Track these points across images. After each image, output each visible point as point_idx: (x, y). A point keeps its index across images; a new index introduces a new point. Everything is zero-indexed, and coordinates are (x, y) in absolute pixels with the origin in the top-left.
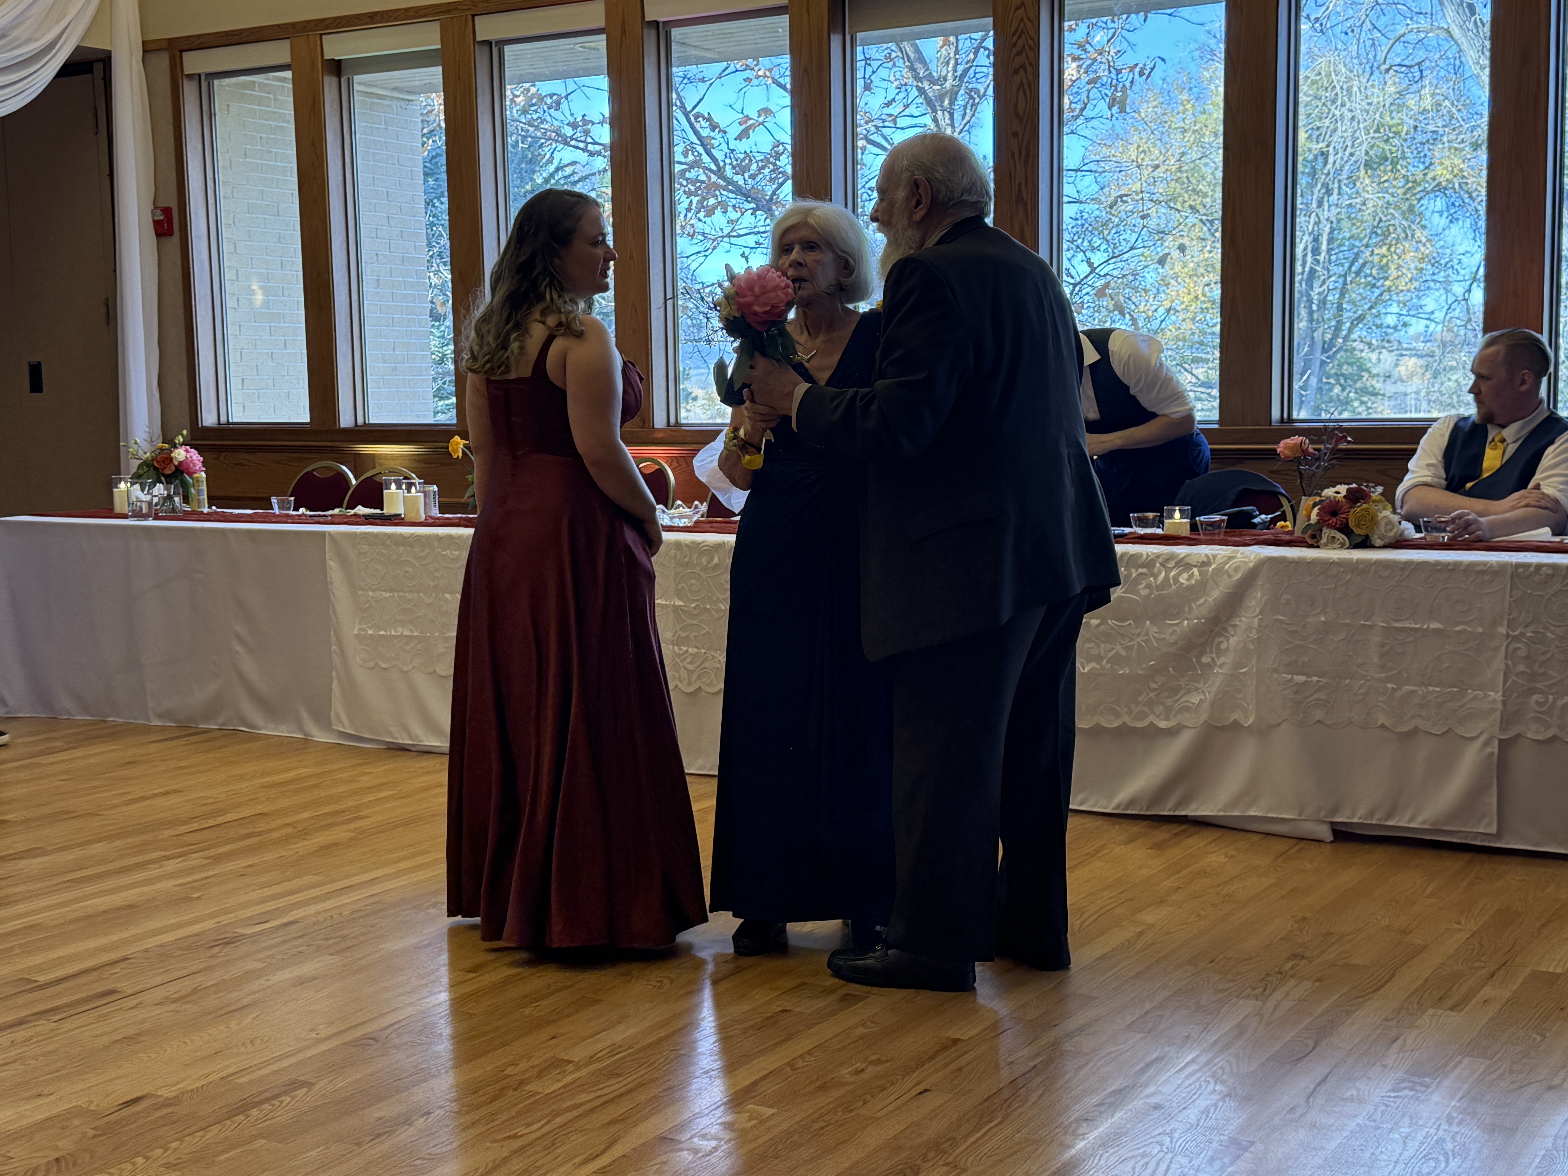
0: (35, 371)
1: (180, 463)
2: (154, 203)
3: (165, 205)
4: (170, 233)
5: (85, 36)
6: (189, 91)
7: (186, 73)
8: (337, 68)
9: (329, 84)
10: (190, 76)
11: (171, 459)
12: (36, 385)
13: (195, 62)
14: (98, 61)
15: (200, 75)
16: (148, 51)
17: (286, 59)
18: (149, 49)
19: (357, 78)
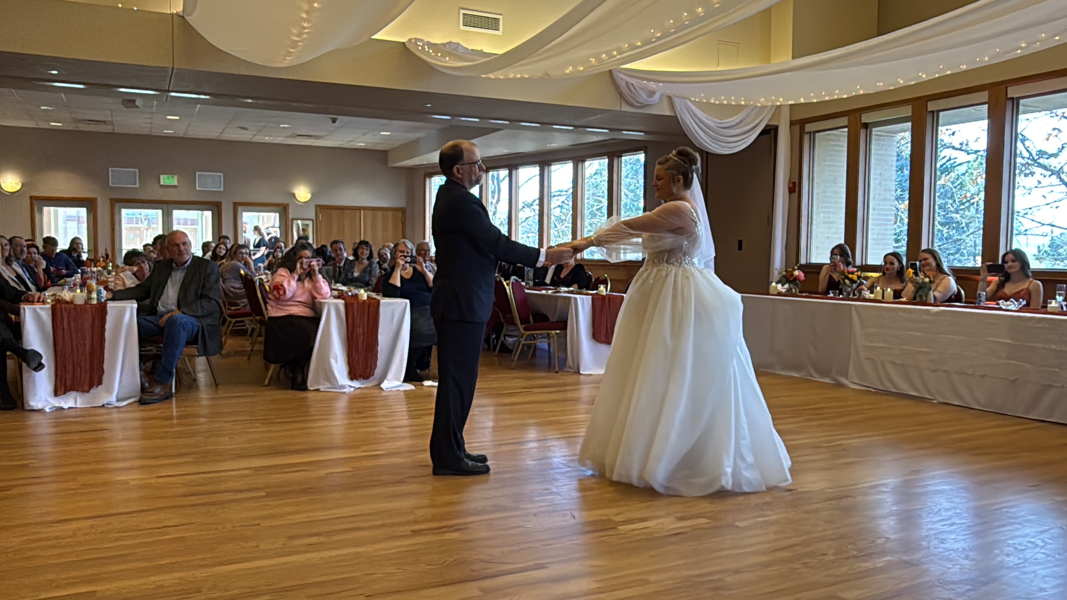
0: (740, 242)
1: (797, 276)
2: (790, 180)
3: (794, 181)
4: (794, 191)
5: (770, 120)
6: (806, 138)
7: (806, 130)
8: (866, 126)
9: (863, 132)
10: (807, 133)
11: (792, 275)
12: (740, 248)
13: (809, 127)
14: (773, 129)
15: (810, 133)
17: (846, 124)
18: (792, 123)
19: (874, 129)
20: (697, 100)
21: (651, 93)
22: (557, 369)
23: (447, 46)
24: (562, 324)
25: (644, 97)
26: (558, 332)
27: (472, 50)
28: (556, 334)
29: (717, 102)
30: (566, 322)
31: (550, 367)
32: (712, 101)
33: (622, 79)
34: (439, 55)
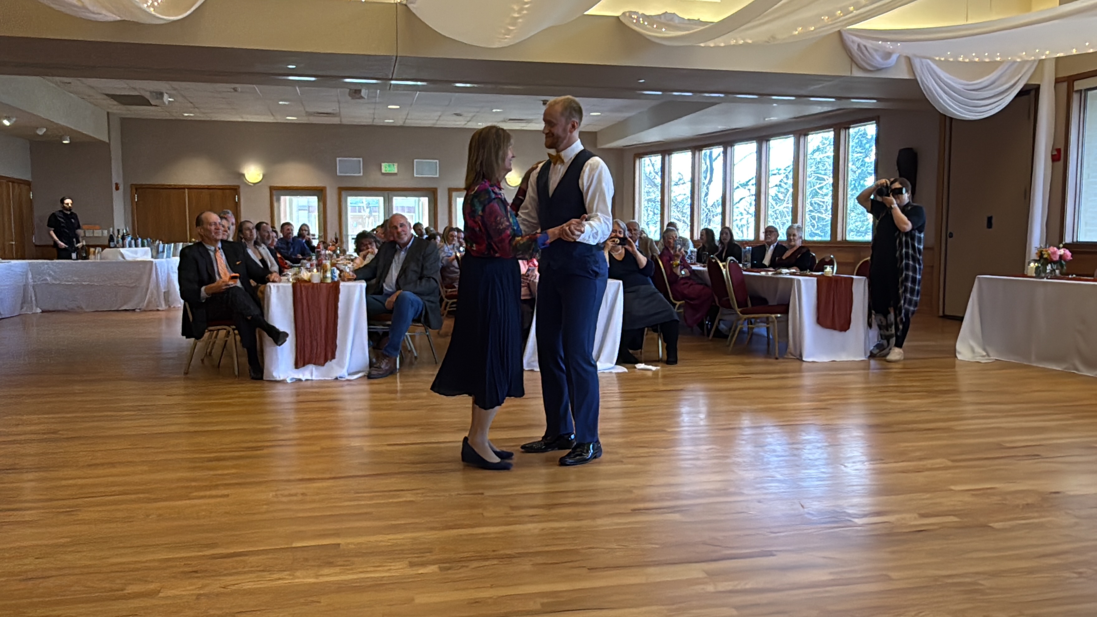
0: (990, 219)
2: (1053, 146)
3: (1059, 147)
4: (1059, 159)
5: (1030, 79)
6: (1076, 97)
7: (1076, 89)
10: (1077, 91)
12: (990, 225)
13: (1079, 85)
14: (1033, 89)
15: (1081, 90)
16: (1059, 82)
18: (1058, 81)
20: (943, 59)
21: (888, 55)
22: (777, 355)
23: (663, 17)
24: (784, 308)
25: (878, 60)
26: (779, 315)
27: (689, 20)
28: (777, 318)
29: (967, 60)
30: (788, 305)
31: (768, 353)
32: (961, 59)
33: (853, 42)
34: (655, 26)
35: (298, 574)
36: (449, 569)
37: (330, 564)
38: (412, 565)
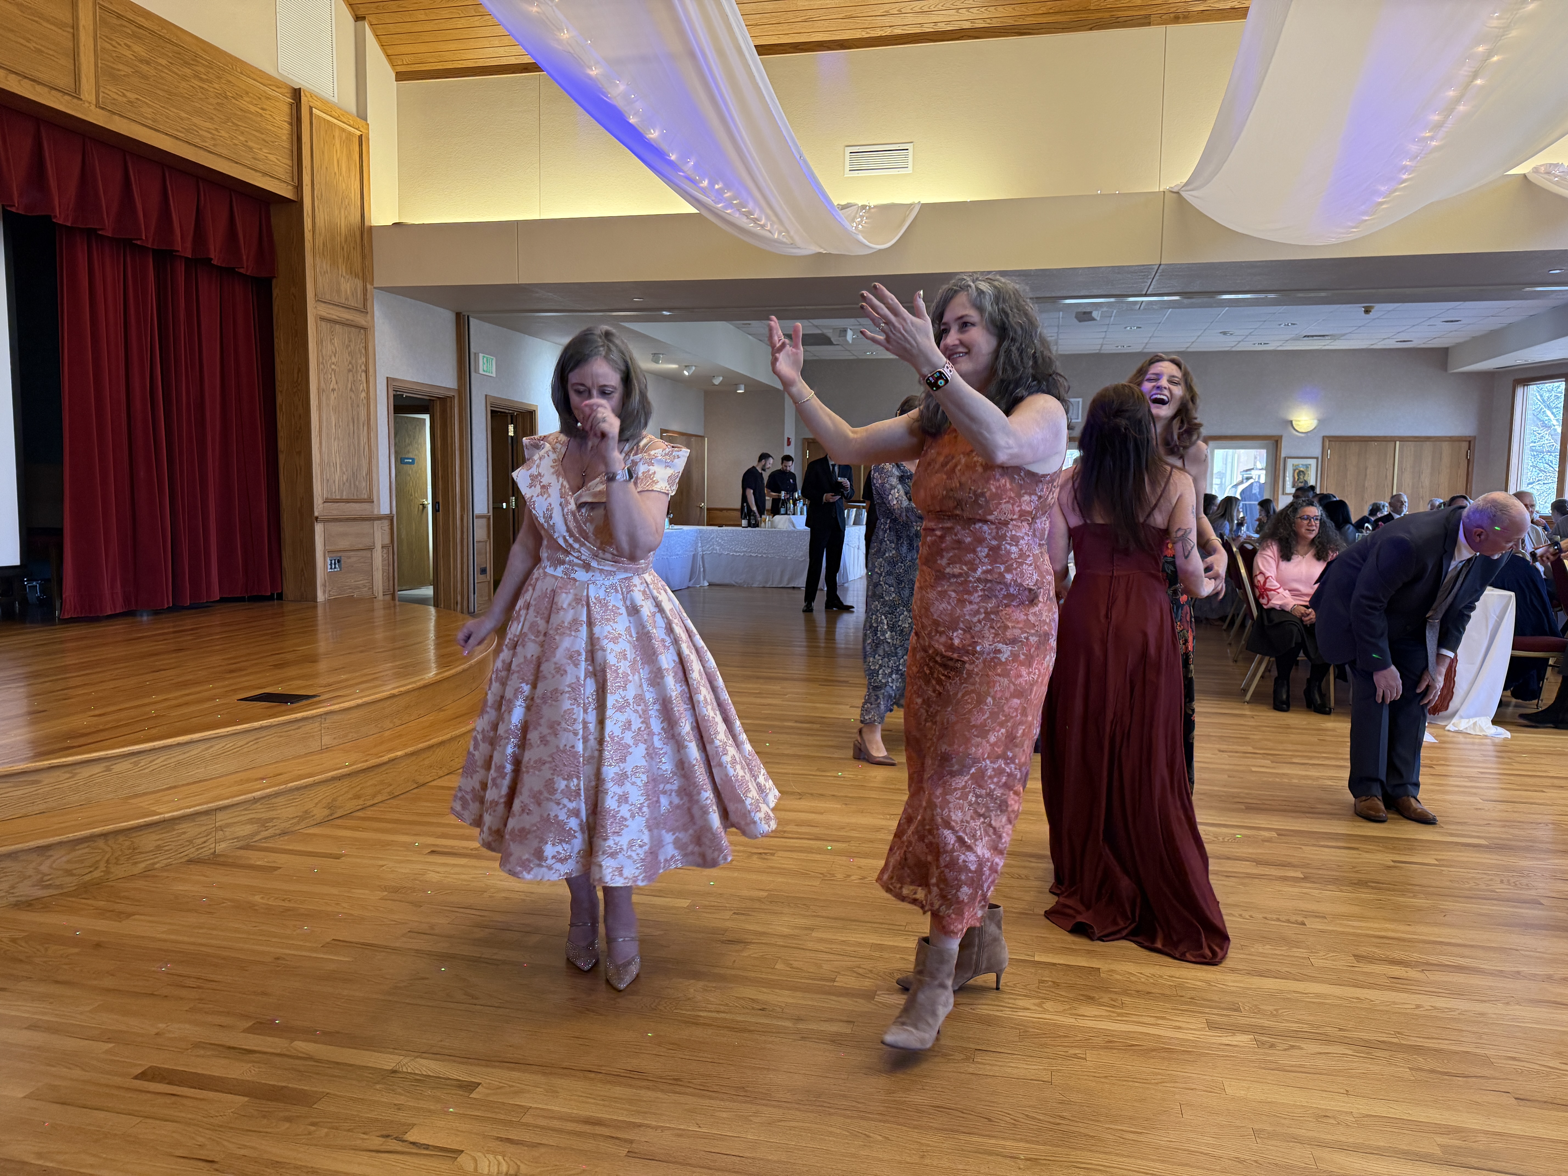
35: (1048, 1005)
36: (1272, 1046)
37: (1090, 999)
38: (1212, 1026)
